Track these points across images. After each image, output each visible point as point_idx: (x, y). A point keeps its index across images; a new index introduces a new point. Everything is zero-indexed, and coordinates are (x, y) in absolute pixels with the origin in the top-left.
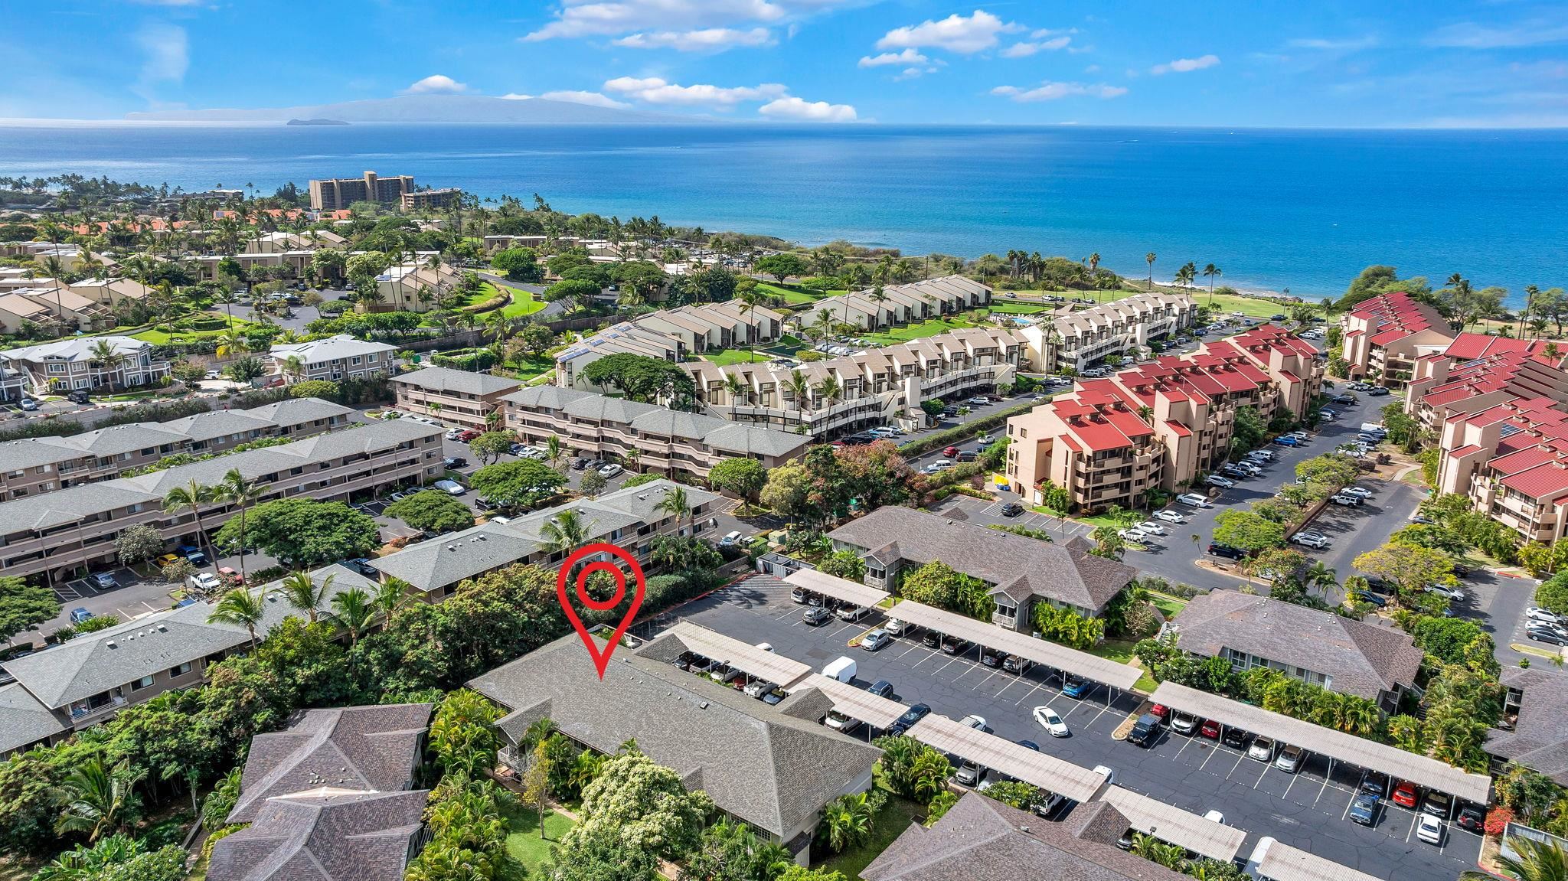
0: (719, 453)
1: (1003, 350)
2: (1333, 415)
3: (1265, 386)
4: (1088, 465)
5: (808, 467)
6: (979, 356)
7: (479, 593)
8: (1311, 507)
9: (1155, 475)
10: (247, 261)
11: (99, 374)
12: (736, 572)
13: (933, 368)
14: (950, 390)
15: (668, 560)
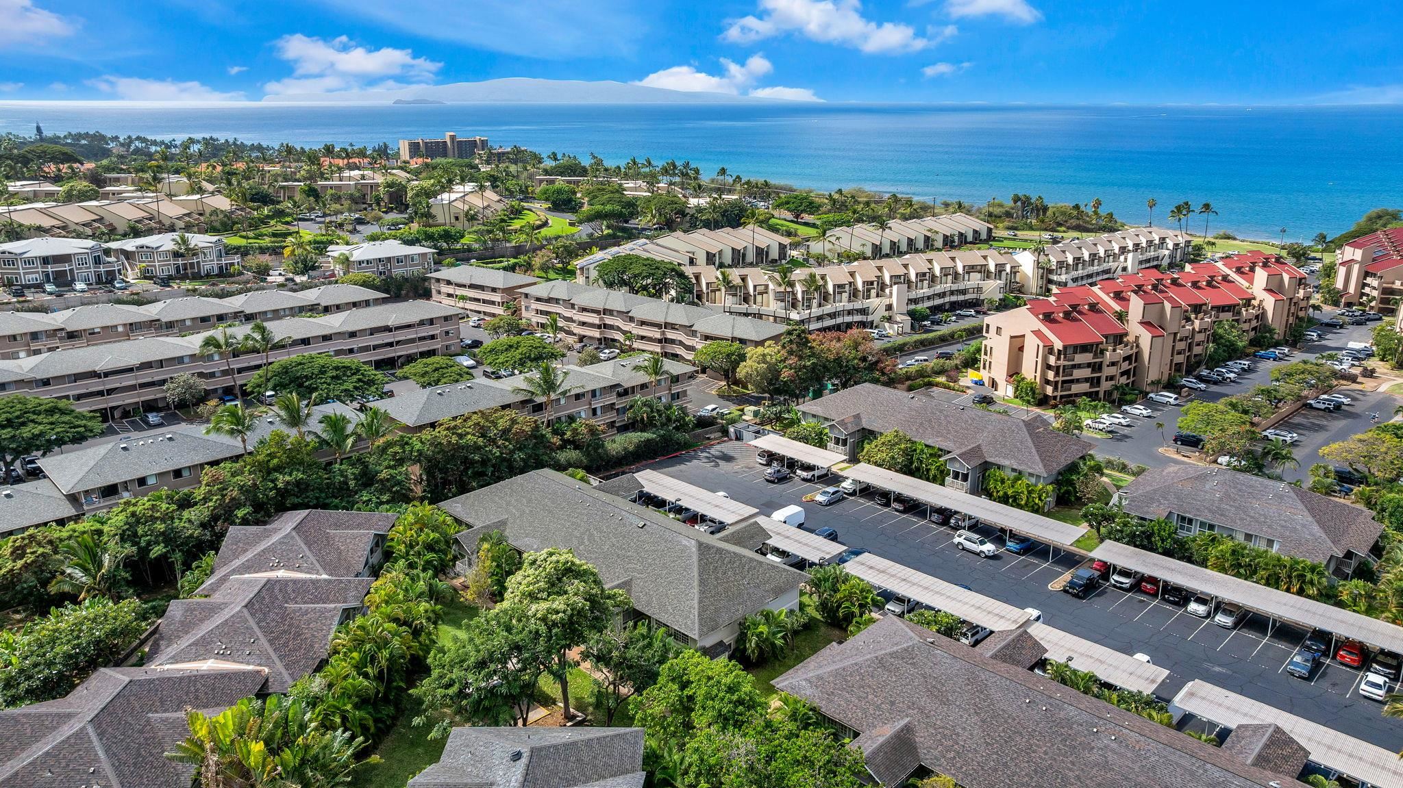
0: (707, 338)
1: (992, 268)
2: (1319, 335)
3: (1248, 302)
4: (1058, 359)
5: (784, 347)
6: (968, 273)
7: (455, 427)
8: (1285, 409)
9: (1126, 373)
10: (325, 187)
11: (180, 262)
12: (709, 438)
13: (922, 281)
14: (938, 302)
15: (642, 419)
